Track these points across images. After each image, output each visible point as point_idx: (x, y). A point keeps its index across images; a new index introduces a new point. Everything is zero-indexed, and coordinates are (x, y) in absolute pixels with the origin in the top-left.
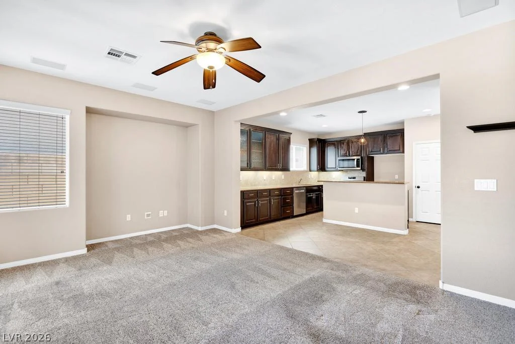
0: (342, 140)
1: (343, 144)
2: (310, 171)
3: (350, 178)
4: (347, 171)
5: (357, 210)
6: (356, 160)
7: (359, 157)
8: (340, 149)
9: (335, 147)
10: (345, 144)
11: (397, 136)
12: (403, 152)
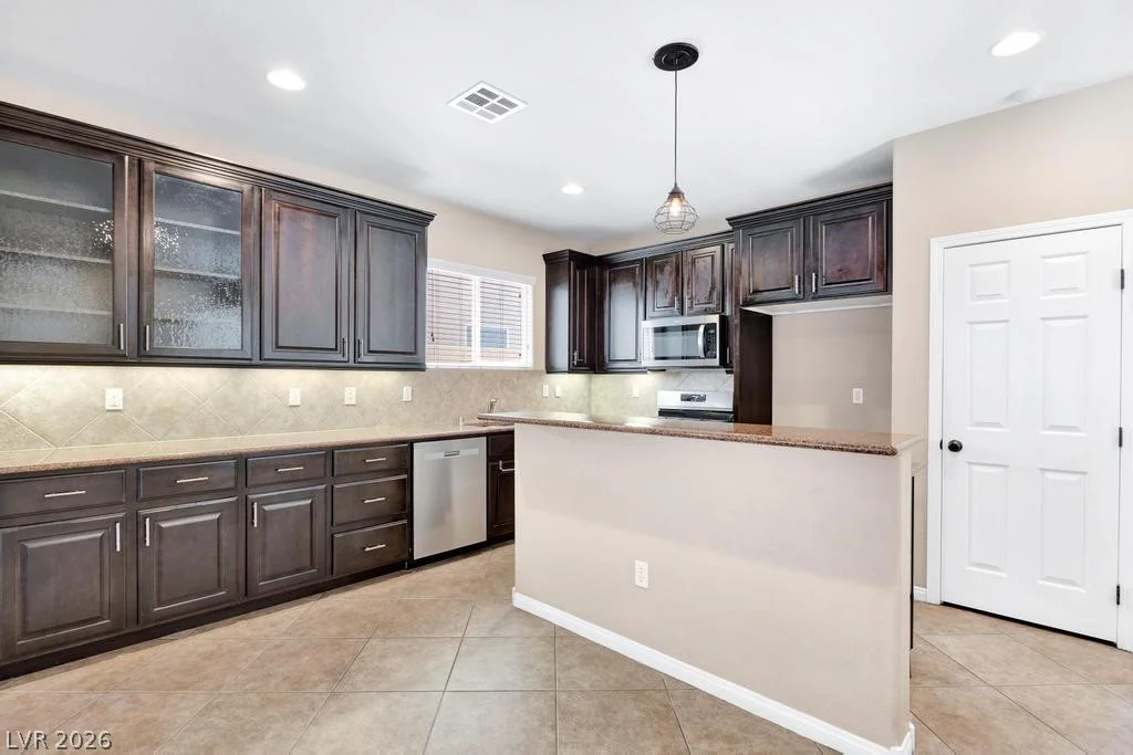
0: (656, 258)
1: (662, 271)
2: (550, 369)
3: (689, 400)
4: (677, 372)
5: (642, 574)
6: (701, 329)
7: (715, 319)
8: (650, 289)
9: (635, 285)
10: (667, 268)
11: (859, 218)
12: (887, 288)
